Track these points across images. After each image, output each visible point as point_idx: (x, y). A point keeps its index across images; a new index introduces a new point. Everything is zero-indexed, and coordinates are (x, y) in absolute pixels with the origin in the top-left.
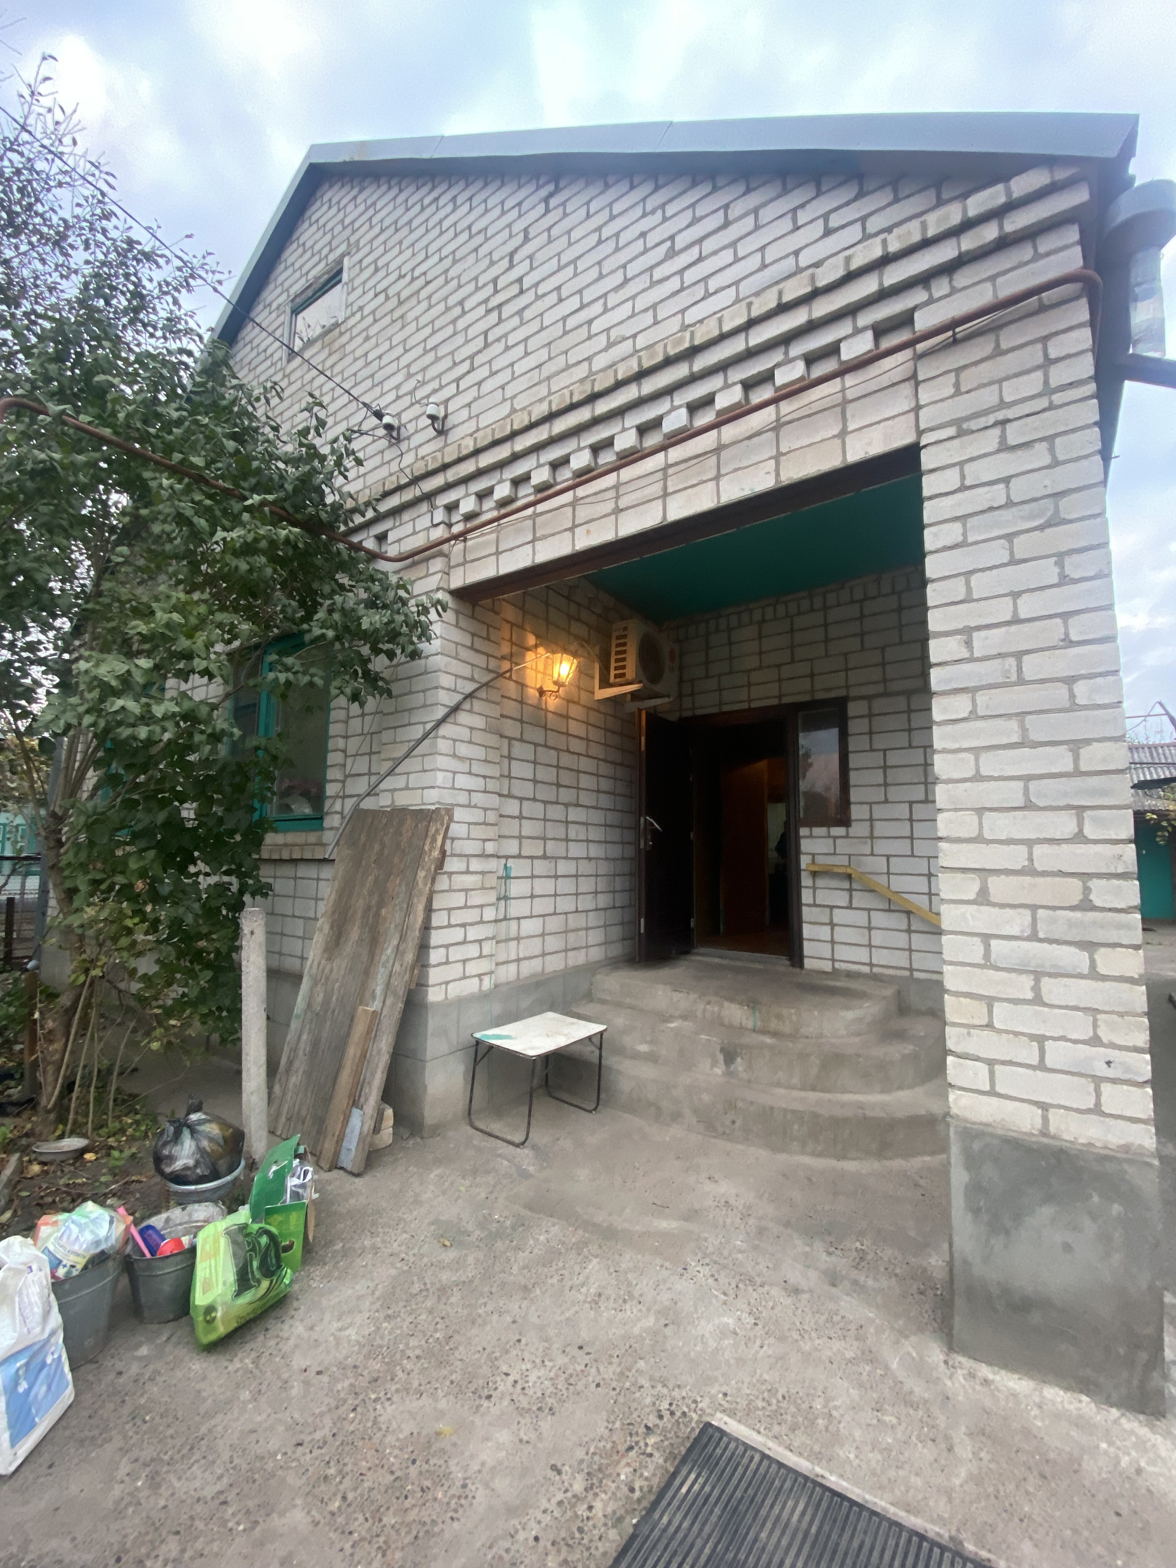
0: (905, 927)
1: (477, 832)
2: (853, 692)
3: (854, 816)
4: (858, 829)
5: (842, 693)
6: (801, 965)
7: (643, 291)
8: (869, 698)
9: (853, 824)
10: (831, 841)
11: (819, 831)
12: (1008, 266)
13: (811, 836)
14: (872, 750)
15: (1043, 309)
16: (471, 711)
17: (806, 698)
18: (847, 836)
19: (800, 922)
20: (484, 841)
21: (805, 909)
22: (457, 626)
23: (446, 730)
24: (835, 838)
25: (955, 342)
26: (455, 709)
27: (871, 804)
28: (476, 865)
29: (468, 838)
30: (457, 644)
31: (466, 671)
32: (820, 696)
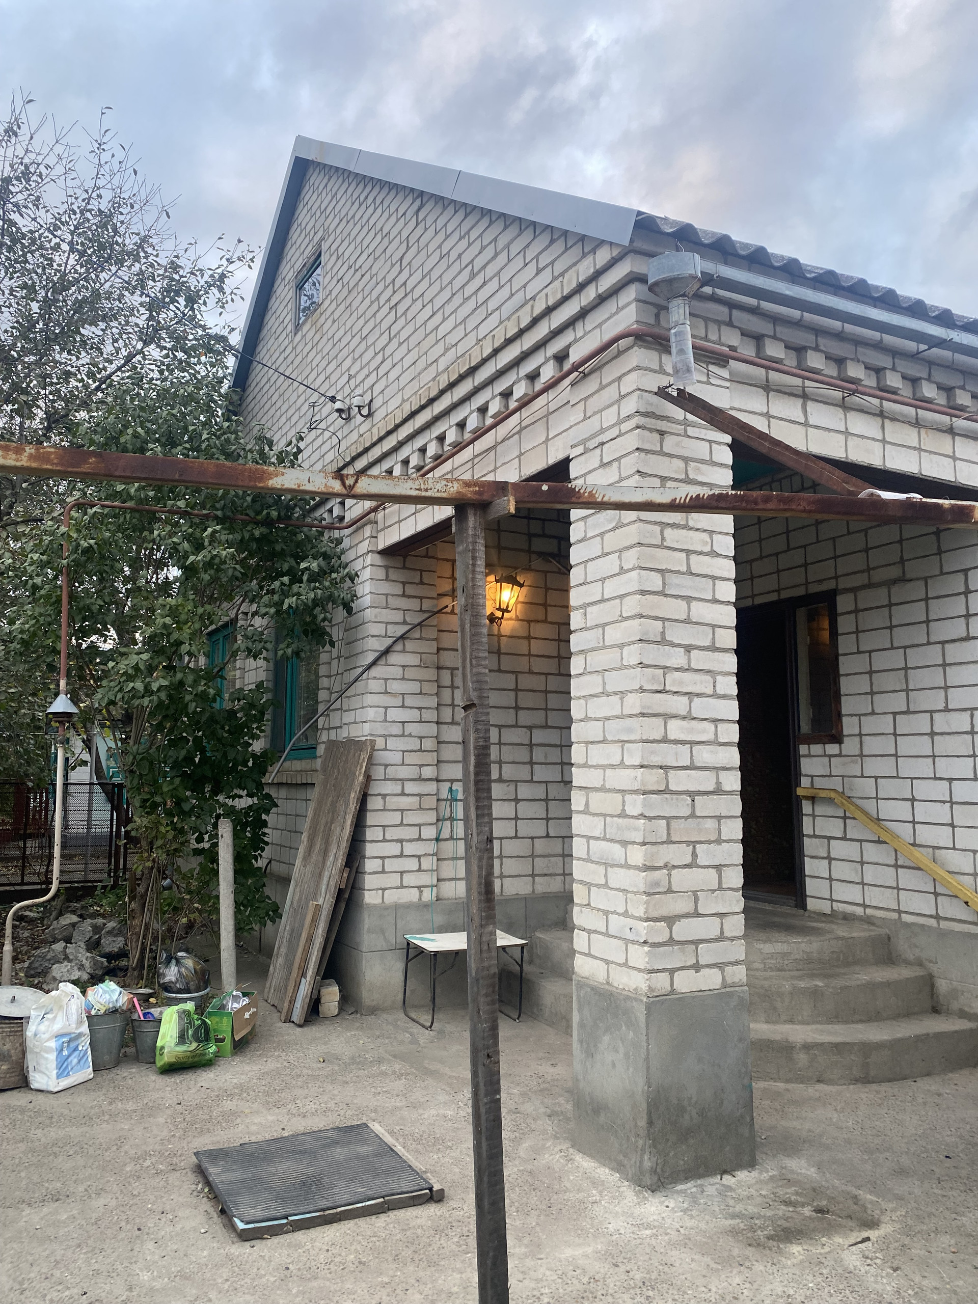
0: (893, 862)
1: (411, 758)
2: (843, 583)
3: (846, 732)
4: (850, 746)
5: (830, 585)
6: (804, 906)
7: (461, 305)
8: (854, 590)
9: (845, 739)
10: (827, 759)
11: (816, 749)
12: (606, 316)
13: (809, 756)
14: (859, 652)
15: (620, 353)
16: (404, 651)
17: (801, 592)
18: (840, 755)
19: (802, 855)
20: (421, 766)
21: (806, 840)
22: (387, 579)
23: (375, 671)
24: (830, 756)
25: (585, 376)
26: (387, 651)
27: (859, 715)
28: (410, 788)
29: (403, 764)
30: (387, 595)
31: (398, 617)
32: (815, 589)
